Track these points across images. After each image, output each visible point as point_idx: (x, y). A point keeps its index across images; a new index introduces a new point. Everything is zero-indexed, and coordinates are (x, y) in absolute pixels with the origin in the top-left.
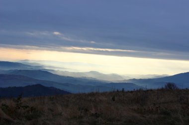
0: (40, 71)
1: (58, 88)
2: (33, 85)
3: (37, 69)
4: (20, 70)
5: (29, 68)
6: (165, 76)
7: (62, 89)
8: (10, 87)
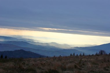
0: (22, 42)
1: (33, 52)
2: (19, 50)
3: (21, 40)
4: (11, 41)
5: (16, 40)
6: (95, 45)
7: (35, 53)
8: (5, 51)
